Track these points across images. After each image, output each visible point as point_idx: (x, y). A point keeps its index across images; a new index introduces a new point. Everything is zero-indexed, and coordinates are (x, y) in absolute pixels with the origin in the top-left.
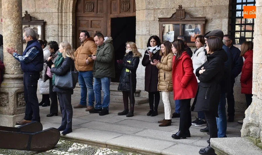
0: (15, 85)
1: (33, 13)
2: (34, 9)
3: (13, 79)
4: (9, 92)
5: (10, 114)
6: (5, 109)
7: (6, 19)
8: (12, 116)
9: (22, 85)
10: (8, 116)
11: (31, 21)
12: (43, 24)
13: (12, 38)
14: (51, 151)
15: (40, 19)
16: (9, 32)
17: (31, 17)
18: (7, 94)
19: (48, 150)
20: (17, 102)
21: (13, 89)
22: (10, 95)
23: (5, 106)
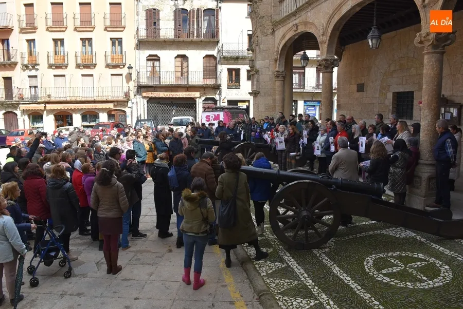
0: (429, 170)
1: (450, 96)
2: (451, 92)
3: (426, 165)
4: (423, 177)
5: (421, 196)
6: (418, 191)
7: (425, 110)
8: (424, 199)
9: (434, 171)
10: (420, 197)
11: (447, 104)
12: (459, 107)
13: (429, 128)
14: (460, 241)
15: (457, 101)
16: (427, 122)
17: (447, 100)
18: (420, 178)
19: (457, 239)
20: (429, 186)
21: (426, 174)
22: (423, 179)
23: (418, 188)
